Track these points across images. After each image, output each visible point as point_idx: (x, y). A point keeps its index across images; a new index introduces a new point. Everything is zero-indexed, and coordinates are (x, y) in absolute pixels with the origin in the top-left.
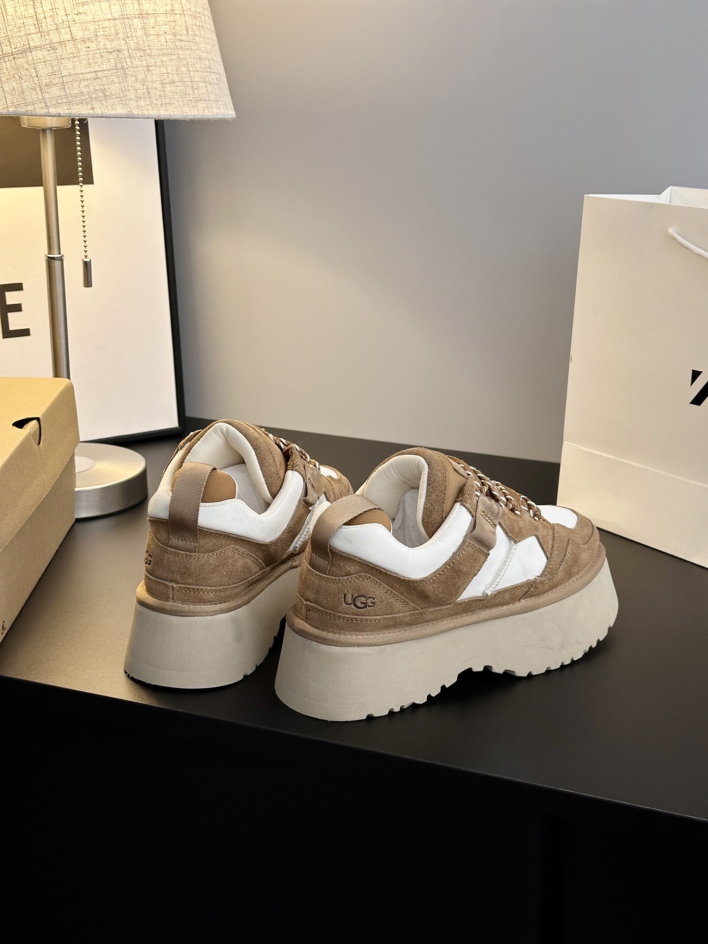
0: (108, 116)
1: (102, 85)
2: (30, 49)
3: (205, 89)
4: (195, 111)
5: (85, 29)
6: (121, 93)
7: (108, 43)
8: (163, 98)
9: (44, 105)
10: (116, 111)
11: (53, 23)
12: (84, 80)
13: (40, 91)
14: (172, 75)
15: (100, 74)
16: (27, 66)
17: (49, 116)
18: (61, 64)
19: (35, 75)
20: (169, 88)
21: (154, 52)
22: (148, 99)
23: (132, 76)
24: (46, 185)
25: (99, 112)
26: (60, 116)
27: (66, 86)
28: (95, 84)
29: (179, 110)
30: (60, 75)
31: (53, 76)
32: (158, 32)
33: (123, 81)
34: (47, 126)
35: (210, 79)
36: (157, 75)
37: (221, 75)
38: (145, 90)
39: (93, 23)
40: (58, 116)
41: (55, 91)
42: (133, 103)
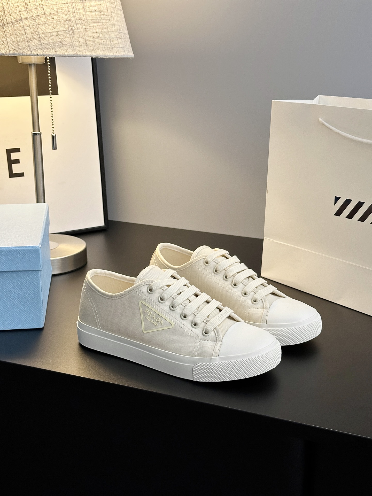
0: (64, 55)
1: (61, 38)
2: (21, 19)
3: (117, 41)
4: (111, 53)
5: (51, 8)
6: (71, 43)
7: (64, 16)
8: (94, 46)
9: (29, 50)
10: (68, 53)
11: (34, 5)
12: (51, 36)
13: (27, 42)
14: (99, 33)
15: (60, 33)
16: (20, 29)
17: (32, 56)
18: (38, 27)
19: (24, 33)
20: (97, 41)
21: (89, 21)
22: (86, 46)
23: (77, 34)
24: (32, 95)
25: (59, 53)
26: (38, 56)
27: (41, 39)
28: (57, 38)
29: (103, 52)
30: (38, 33)
31: (34, 34)
32: (91, 10)
33: (72, 37)
34: (32, 62)
35: (120, 36)
36: (91, 33)
37: (126, 34)
38: (85, 42)
39: (55, 5)
40: (37, 56)
41: (35, 42)
42: (78, 49)
